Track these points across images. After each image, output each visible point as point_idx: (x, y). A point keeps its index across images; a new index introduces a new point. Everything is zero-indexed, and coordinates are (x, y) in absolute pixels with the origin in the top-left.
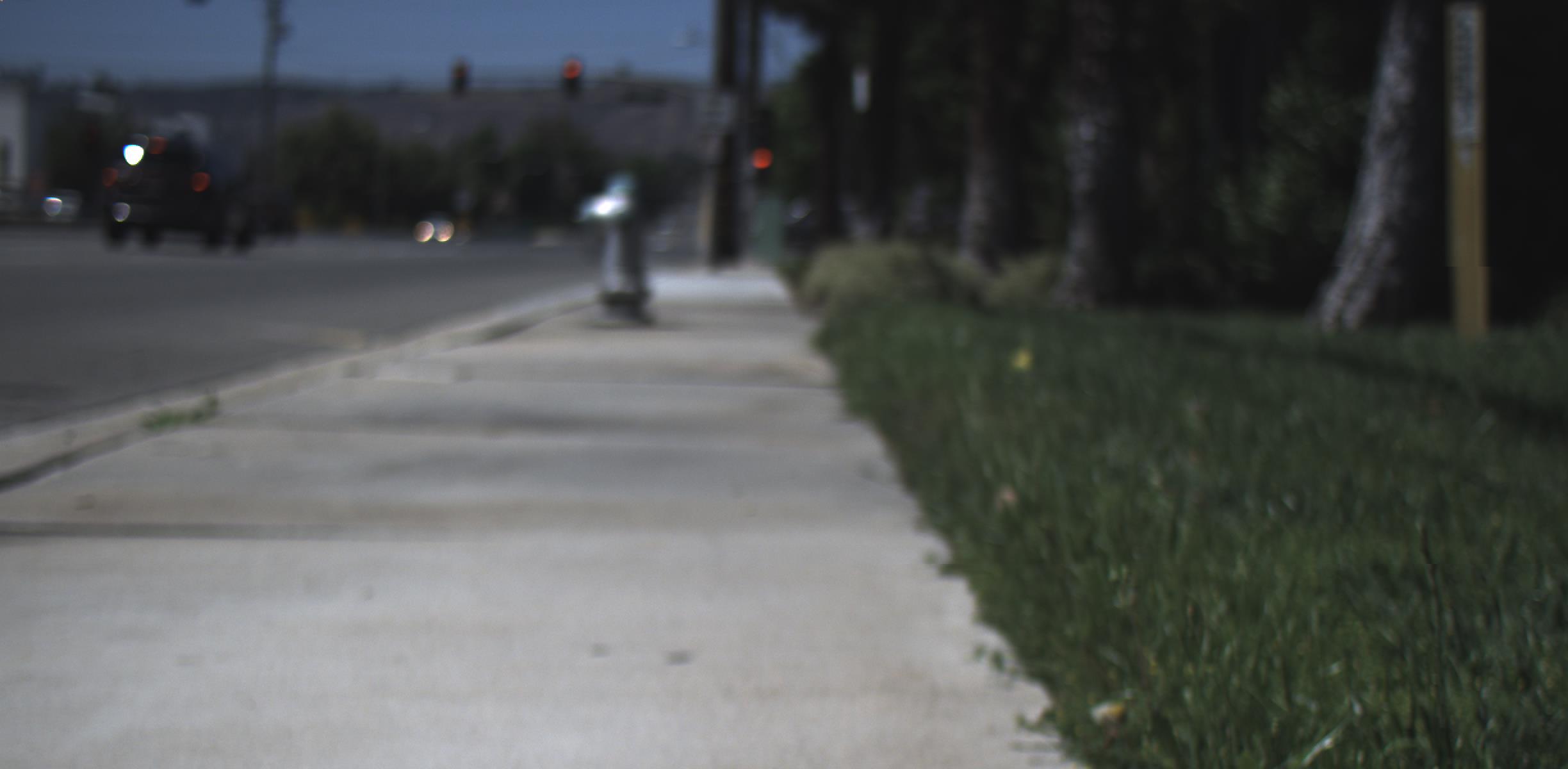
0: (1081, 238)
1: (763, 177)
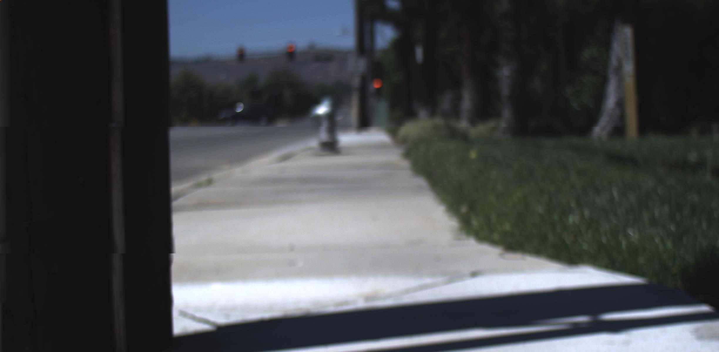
1: (378, 92)
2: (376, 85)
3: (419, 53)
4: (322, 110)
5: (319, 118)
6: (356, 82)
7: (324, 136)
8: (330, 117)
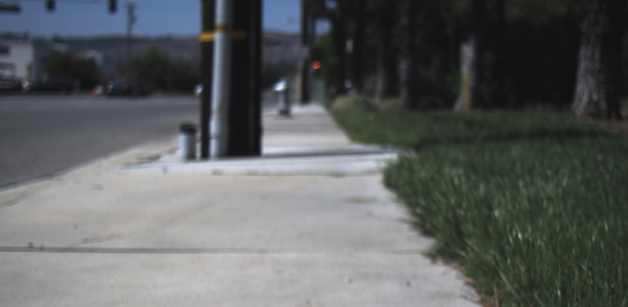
0: (404, 94)
1: (318, 72)
2: (316, 66)
3: (350, 46)
4: (280, 87)
5: (277, 93)
6: (300, 65)
7: (281, 105)
8: (287, 92)
